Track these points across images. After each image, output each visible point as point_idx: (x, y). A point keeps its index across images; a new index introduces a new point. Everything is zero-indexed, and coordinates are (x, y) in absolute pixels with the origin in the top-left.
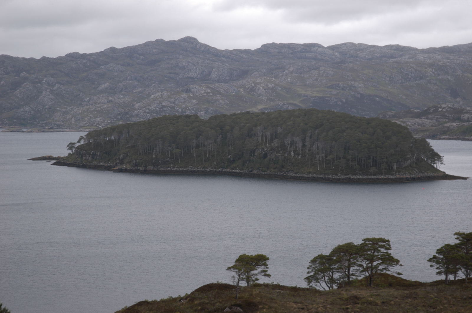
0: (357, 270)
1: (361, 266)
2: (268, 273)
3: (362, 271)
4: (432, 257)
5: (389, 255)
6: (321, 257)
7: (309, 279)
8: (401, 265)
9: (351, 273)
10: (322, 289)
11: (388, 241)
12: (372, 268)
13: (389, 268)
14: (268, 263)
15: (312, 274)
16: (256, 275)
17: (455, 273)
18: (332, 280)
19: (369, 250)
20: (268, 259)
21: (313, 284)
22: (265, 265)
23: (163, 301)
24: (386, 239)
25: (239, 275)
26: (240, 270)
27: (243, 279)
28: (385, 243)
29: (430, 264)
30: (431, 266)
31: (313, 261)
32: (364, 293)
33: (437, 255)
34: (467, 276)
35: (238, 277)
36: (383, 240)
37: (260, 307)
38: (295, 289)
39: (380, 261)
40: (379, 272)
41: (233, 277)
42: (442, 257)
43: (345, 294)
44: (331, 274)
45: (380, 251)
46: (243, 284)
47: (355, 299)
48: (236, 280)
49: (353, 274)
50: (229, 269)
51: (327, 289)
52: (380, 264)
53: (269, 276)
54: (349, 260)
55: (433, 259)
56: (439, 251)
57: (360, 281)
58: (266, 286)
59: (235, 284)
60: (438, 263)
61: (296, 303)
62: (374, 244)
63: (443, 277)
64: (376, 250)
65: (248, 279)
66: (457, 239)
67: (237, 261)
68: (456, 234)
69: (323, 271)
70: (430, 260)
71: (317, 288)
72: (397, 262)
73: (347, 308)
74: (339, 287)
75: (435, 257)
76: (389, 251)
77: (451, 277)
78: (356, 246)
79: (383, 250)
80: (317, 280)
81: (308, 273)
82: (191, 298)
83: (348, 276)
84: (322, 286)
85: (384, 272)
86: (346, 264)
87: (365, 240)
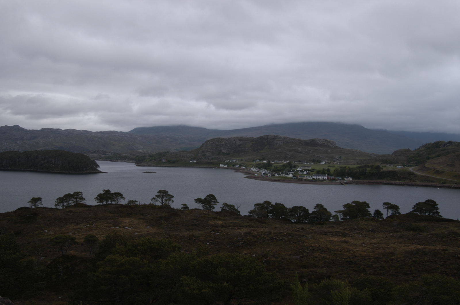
0: (72, 202)
1: (73, 201)
2: (42, 203)
3: (73, 202)
4: (95, 197)
5: (82, 197)
6: (60, 198)
7: (56, 205)
8: (86, 200)
9: (70, 203)
10: (60, 208)
11: (82, 193)
12: (76, 201)
13: (82, 201)
14: (42, 200)
15: (57, 203)
16: (38, 204)
17: (103, 202)
18: (63, 206)
19: (76, 196)
20: (42, 199)
21: (57, 207)
22: (41, 201)
23: (5, 213)
24: (81, 192)
25: (32, 204)
26: (32, 202)
27: (33, 206)
28: (80, 193)
29: (95, 199)
30: (95, 200)
31: (57, 199)
32: (74, 209)
33: (97, 197)
34: (106, 203)
35: (31, 205)
36: (80, 192)
37: (39, 214)
38: (51, 209)
39: (79, 199)
40: (79, 202)
41: (30, 205)
42: (98, 197)
43: (67, 210)
44: (63, 203)
45: (79, 196)
46: (33, 207)
47: (71, 211)
48: (31, 206)
49: (70, 204)
50: (29, 202)
51: (62, 208)
52: (79, 200)
53: (42, 204)
54: (69, 199)
55: (96, 198)
56: (98, 196)
57: (73, 206)
58: (41, 208)
59: (30, 207)
60: (97, 199)
61: (51, 213)
62: (77, 194)
63: (99, 204)
64: (78, 195)
65: (35, 206)
66: (104, 192)
67: (31, 200)
68: (103, 190)
69: (60, 202)
70: (95, 198)
71: (58, 208)
72: (85, 199)
73: (68, 214)
74: (66, 208)
75: (96, 197)
76: (82, 196)
77: (101, 204)
78: (71, 194)
79: (80, 196)
80: (58, 206)
81: (56, 203)
82: (15, 212)
83: (69, 204)
84: (60, 207)
85: (81, 202)
86: (68, 200)
87: (74, 192)
